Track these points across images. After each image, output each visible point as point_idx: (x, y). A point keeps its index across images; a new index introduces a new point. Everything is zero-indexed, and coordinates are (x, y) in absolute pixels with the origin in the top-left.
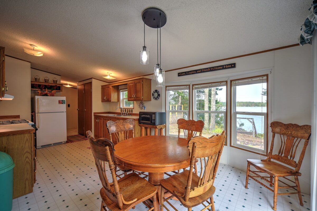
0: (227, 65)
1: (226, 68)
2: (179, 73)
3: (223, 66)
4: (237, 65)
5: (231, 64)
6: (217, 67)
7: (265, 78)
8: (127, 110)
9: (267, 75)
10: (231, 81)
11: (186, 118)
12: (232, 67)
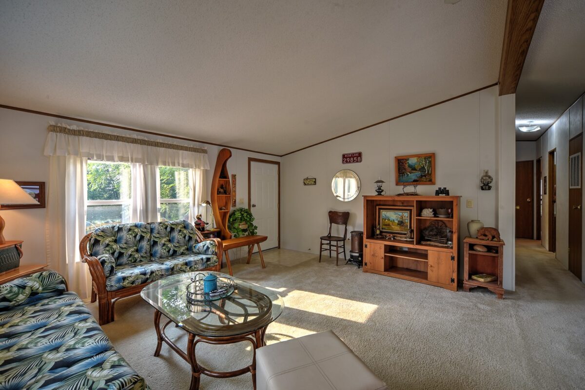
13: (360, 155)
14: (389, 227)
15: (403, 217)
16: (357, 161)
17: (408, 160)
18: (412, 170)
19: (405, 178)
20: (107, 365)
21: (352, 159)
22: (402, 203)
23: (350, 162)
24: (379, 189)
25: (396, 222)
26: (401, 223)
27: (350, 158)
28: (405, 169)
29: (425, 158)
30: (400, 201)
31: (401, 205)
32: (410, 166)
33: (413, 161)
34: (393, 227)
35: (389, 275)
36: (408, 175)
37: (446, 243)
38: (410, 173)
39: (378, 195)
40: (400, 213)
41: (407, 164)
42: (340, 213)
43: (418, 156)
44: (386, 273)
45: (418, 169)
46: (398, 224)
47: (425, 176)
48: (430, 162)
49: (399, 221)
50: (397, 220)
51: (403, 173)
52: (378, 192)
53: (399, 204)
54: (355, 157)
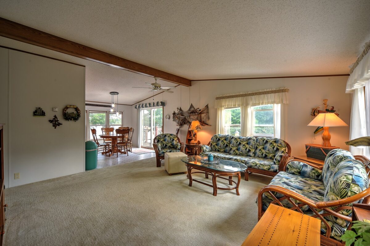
7: (122, 113)
10: (109, 112)
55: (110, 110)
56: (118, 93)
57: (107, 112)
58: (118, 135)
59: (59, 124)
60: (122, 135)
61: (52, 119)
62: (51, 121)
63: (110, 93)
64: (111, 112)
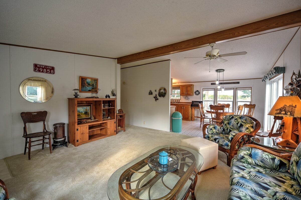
0: (236, 82)
1: (235, 83)
2: (211, 84)
3: (234, 82)
4: (240, 83)
5: (238, 82)
6: (231, 82)
7: (251, 88)
8: (177, 100)
9: (251, 87)
10: (236, 88)
11: (212, 104)
12: (238, 83)
13: (53, 68)
14: (79, 116)
15: (86, 110)
16: (50, 73)
17: (87, 79)
18: (88, 85)
19: (84, 89)
20: (240, 175)
21: (45, 70)
22: (86, 102)
23: (43, 72)
24: (76, 94)
25: (83, 112)
26: (86, 113)
27: (43, 69)
28: (85, 84)
29: (94, 80)
30: (85, 101)
31: (86, 103)
32: (87, 83)
33: (89, 80)
34: (82, 116)
35: (91, 141)
36: (86, 87)
37: (107, 118)
38: (88, 86)
39: (75, 97)
40: (85, 107)
41: (86, 82)
42: (34, 113)
43: (92, 79)
44: (90, 140)
45: (91, 85)
46: (84, 114)
47: (94, 89)
48: (96, 82)
49: (85, 112)
50: (84, 111)
51: (84, 86)
52: (75, 96)
53: (84, 103)
54: (49, 69)
55: (217, 87)
56: (223, 70)
57: (215, 89)
58: (212, 111)
59: (158, 99)
60: (216, 111)
61: (155, 96)
62: (154, 97)
63: (216, 70)
64: (218, 89)
